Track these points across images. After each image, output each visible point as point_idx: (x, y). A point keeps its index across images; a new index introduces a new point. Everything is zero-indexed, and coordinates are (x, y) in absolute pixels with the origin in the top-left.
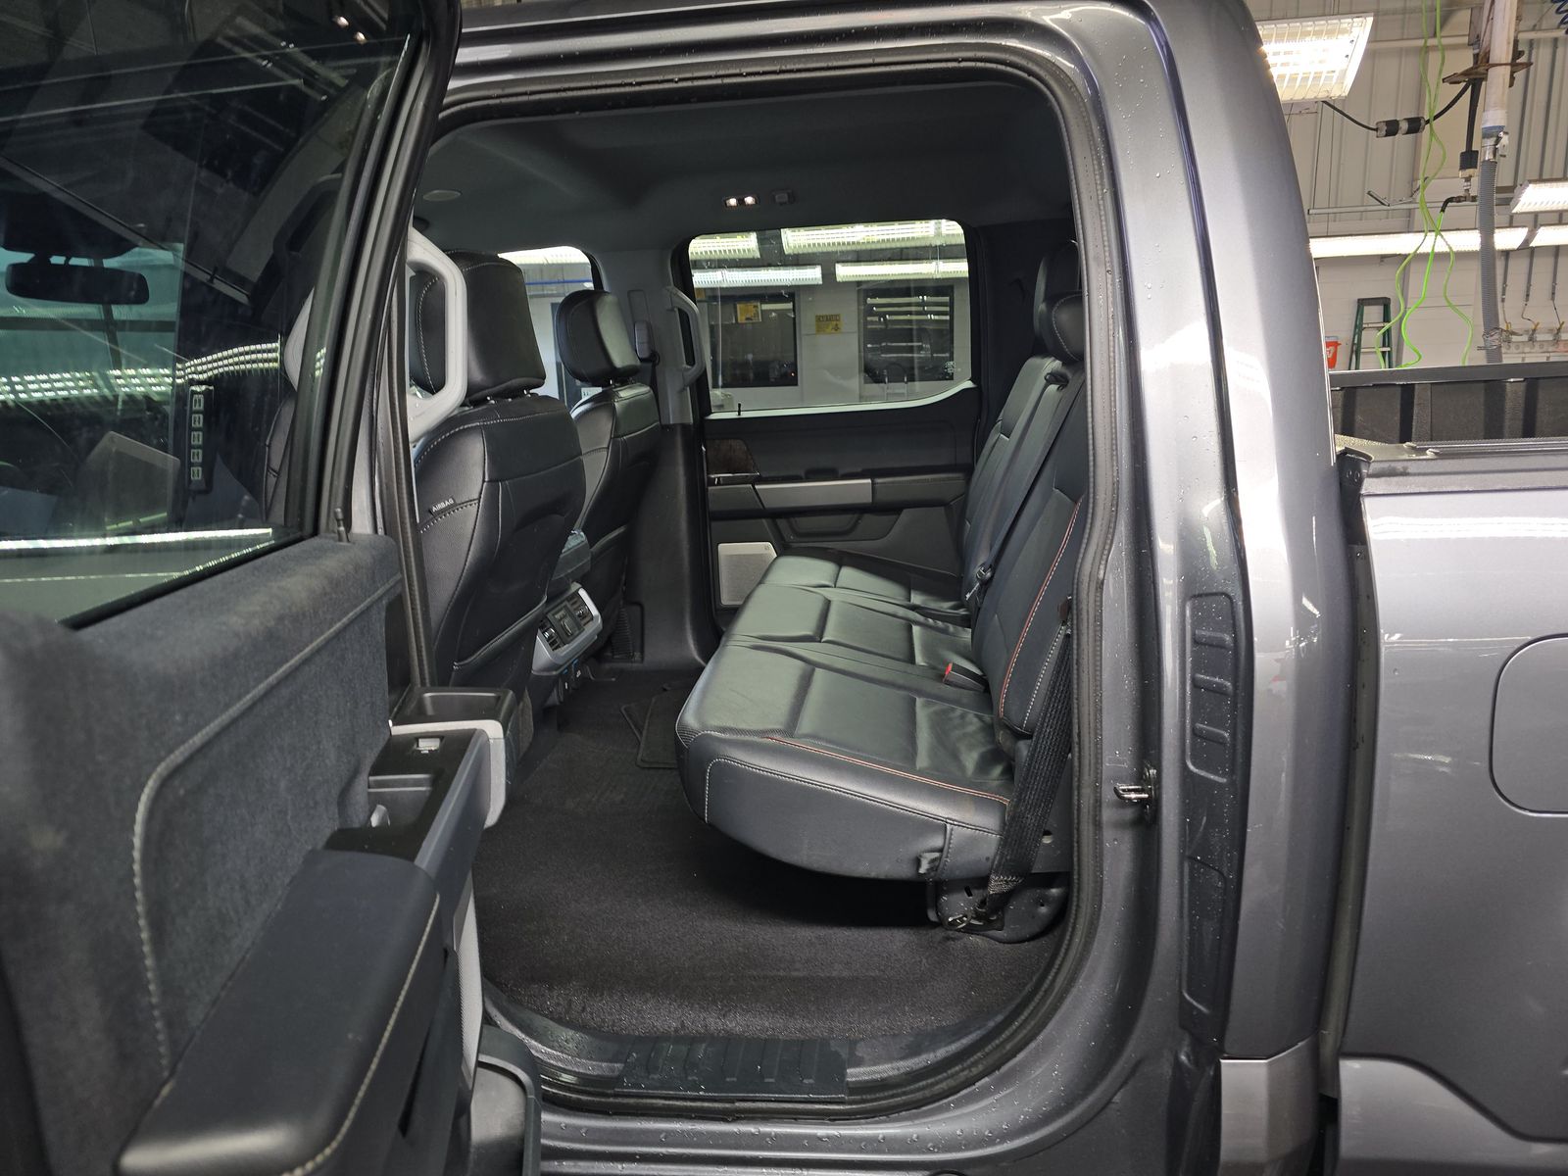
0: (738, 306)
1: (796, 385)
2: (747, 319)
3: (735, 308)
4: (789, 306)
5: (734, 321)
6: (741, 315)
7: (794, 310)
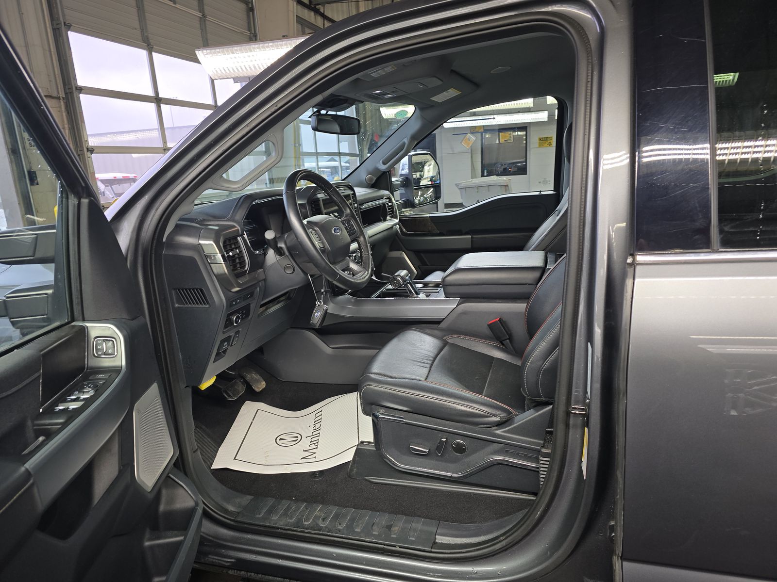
0: (500, 134)
1: (526, 174)
2: (505, 141)
3: (499, 135)
4: (524, 133)
5: (497, 142)
6: (502, 138)
7: (526, 135)
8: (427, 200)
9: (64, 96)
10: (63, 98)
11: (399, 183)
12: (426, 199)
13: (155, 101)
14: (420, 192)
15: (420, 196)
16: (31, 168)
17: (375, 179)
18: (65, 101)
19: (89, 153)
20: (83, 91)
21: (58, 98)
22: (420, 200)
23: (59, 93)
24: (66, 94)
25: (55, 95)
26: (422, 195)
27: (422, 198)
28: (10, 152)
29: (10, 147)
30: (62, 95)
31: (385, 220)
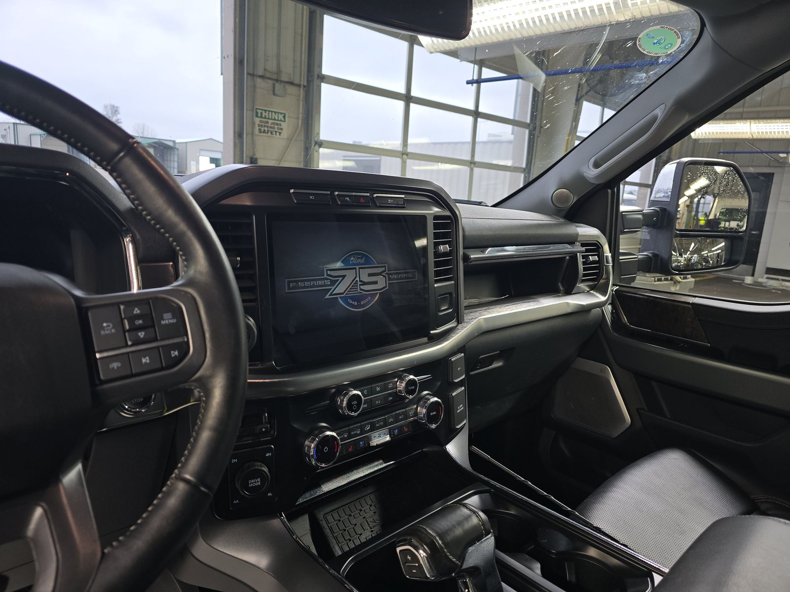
8: (707, 262)
9: (305, 84)
10: (304, 86)
11: (640, 216)
12: (706, 260)
13: (405, 99)
14: (693, 245)
15: (693, 253)
16: (254, 154)
17: (573, 199)
18: (305, 89)
19: (317, 147)
20: (325, 80)
21: (299, 86)
22: (690, 260)
23: (300, 81)
24: (308, 81)
25: (297, 81)
26: (697, 251)
27: (696, 255)
28: (237, 135)
29: (237, 130)
30: (304, 82)
31: (569, 292)
